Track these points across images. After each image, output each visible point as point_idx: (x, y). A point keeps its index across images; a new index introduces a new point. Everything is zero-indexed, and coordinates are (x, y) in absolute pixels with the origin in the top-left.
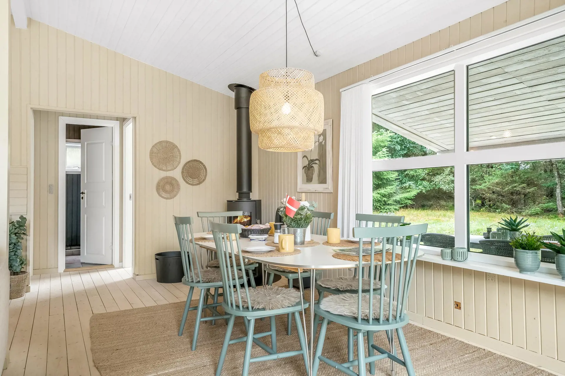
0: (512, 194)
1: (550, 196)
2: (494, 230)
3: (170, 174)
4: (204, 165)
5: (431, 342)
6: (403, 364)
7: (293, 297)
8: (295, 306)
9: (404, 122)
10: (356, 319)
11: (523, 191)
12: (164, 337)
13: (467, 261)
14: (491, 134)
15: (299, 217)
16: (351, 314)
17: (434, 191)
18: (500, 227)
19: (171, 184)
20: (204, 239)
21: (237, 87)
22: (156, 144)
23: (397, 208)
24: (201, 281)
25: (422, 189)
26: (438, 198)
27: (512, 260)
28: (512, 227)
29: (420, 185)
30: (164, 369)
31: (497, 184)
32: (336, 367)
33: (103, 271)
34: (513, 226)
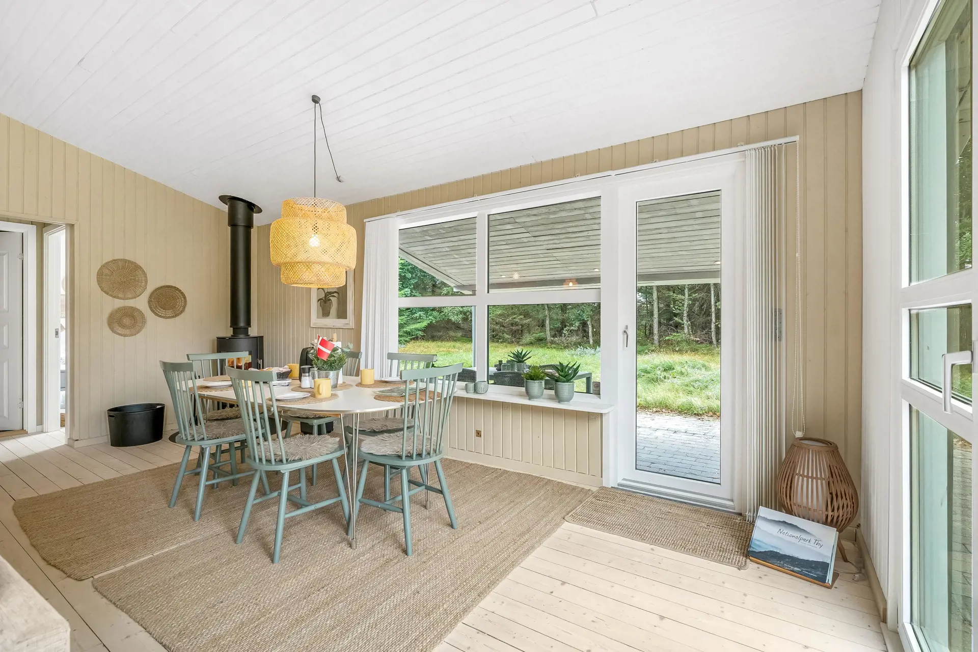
0: (512, 324)
1: (542, 327)
2: (504, 361)
3: (130, 303)
4: (182, 293)
5: (456, 471)
6: (440, 492)
7: (330, 444)
8: (333, 452)
9: (425, 256)
10: (400, 457)
11: (521, 322)
12: (148, 512)
13: (487, 393)
14: (501, 274)
15: (333, 359)
16: (395, 453)
17: (443, 322)
18: (509, 359)
19: (133, 317)
20: (207, 387)
21: (231, 201)
22: (107, 263)
23: (407, 339)
24: (206, 438)
25: (433, 319)
26: (448, 328)
27: (523, 389)
28: (518, 360)
29: (430, 316)
30: (163, 549)
31: (500, 315)
32: (379, 506)
33: (9, 439)
34: (520, 358)
